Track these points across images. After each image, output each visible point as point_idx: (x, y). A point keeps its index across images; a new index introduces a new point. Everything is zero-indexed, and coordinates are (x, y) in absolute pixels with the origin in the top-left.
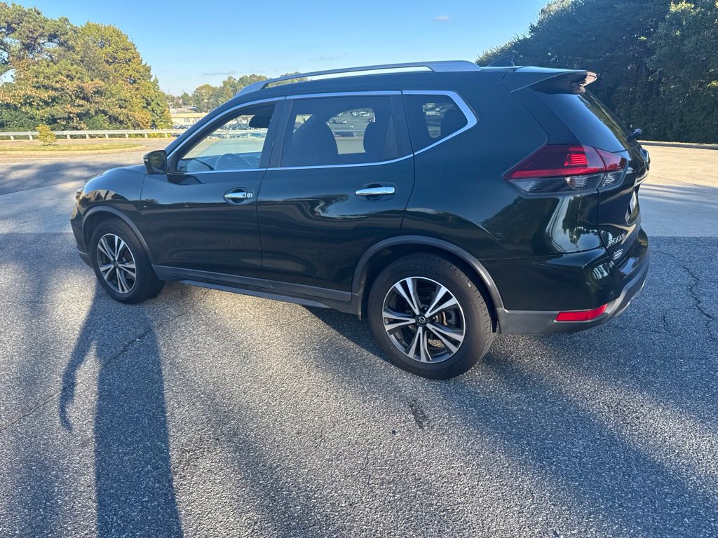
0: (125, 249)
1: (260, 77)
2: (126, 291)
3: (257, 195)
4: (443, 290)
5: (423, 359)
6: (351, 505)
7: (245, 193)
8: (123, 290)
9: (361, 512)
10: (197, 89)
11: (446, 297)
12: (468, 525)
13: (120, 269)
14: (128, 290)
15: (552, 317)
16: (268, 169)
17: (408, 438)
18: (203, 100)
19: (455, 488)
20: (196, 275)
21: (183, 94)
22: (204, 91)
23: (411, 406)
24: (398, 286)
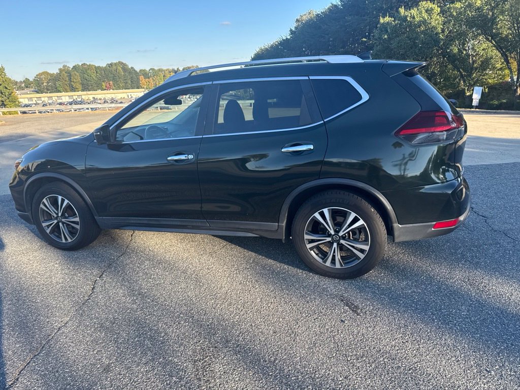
0: (68, 207)
1: (90, 65)
2: (70, 240)
3: (197, 156)
4: (353, 215)
5: (338, 266)
6: (345, 378)
7: (187, 156)
8: (66, 239)
9: (356, 381)
10: (37, 75)
11: (355, 220)
12: (431, 376)
13: (63, 223)
14: (71, 239)
15: (430, 226)
16: (204, 136)
17: (354, 324)
18: (43, 83)
19: (406, 352)
20: (134, 222)
21: (24, 79)
22: (43, 76)
23: (342, 301)
24: (317, 215)
